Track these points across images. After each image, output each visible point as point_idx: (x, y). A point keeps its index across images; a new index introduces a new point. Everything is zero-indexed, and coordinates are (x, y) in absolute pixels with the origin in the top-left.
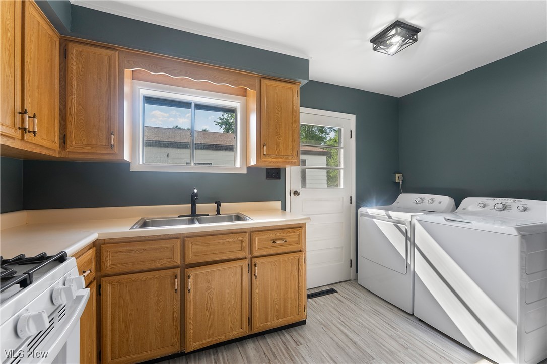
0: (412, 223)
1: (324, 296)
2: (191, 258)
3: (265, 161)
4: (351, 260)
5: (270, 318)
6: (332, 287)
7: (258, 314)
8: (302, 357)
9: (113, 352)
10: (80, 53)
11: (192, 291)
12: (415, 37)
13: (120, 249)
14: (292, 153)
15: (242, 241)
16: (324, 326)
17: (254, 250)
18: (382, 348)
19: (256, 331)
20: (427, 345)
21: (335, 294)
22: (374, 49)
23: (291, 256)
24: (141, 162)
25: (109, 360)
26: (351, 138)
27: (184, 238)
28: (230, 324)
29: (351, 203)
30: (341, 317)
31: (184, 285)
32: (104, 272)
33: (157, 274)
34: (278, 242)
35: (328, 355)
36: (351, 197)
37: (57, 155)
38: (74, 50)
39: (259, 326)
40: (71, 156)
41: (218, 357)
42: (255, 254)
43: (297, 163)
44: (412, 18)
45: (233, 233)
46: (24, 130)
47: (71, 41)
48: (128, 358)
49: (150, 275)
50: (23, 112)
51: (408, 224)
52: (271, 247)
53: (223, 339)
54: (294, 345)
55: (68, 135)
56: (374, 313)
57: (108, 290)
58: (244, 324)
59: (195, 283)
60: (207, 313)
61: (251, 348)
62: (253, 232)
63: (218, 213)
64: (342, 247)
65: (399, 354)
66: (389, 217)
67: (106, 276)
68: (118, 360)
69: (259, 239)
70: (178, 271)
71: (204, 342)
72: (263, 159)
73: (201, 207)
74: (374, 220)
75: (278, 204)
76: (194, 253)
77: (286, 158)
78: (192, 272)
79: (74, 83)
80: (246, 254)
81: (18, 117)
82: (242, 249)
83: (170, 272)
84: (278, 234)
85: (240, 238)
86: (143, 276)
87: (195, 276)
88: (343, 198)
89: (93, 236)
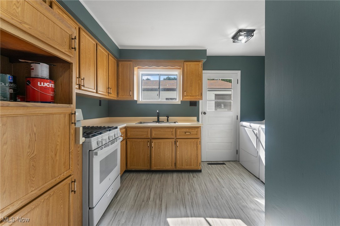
0: (259, 130)
1: (217, 165)
2: (154, 136)
3: (186, 98)
4: (237, 150)
5: (184, 165)
6: (224, 162)
7: (178, 162)
8: (193, 181)
9: (130, 164)
10: (122, 64)
11: (153, 148)
12: (253, 34)
13: (132, 130)
14: (199, 94)
15: (172, 131)
16: (209, 174)
17: (177, 135)
18: (231, 185)
19: (177, 169)
20: (256, 190)
21: (224, 165)
22: (234, 42)
23: (193, 140)
24: (141, 100)
25: (129, 166)
26: (238, 83)
27: (152, 128)
28: (167, 164)
29: (237, 119)
30: (220, 173)
31: (151, 145)
32: (128, 137)
33: (142, 140)
34: (187, 133)
35: (205, 182)
36: (237, 116)
37: (116, 99)
38: (120, 63)
39: (179, 167)
40: (120, 99)
41: (163, 175)
42: (177, 137)
43: (201, 99)
44: (247, 27)
45: (169, 128)
46: (109, 93)
47: (120, 61)
48: (134, 167)
49: (140, 140)
50: (109, 88)
51: (258, 130)
52: (184, 135)
53: (165, 168)
54: (192, 177)
55: (119, 92)
56: (238, 174)
57: (129, 143)
58: (173, 165)
59: (155, 145)
60: (159, 157)
61: (175, 175)
62: (177, 128)
63: (168, 121)
64: (232, 143)
65: (238, 189)
66: (251, 127)
67: (128, 139)
68: (131, 167)
69: (179, 131)
70: (149, 140)
71: (158, 168)
72: (185, 98)
73: (161, 118)
74: (245, 128)
75: (195, 118)
76: (154, 134)
77: (195, 97)
78: (154, 141)
79: (120, 75)
80: (174, 137)
81: (108, 89)
82: (172, 134)
83: (147, 140)
84: (187, 130)
85: (171, 130)
86: (139, 140)
87: (155, 142)
88: (232, 116)
89: (125, 125)
